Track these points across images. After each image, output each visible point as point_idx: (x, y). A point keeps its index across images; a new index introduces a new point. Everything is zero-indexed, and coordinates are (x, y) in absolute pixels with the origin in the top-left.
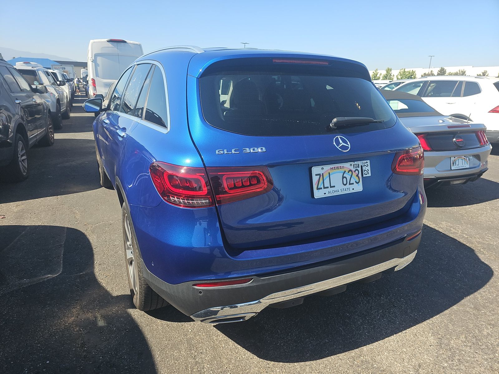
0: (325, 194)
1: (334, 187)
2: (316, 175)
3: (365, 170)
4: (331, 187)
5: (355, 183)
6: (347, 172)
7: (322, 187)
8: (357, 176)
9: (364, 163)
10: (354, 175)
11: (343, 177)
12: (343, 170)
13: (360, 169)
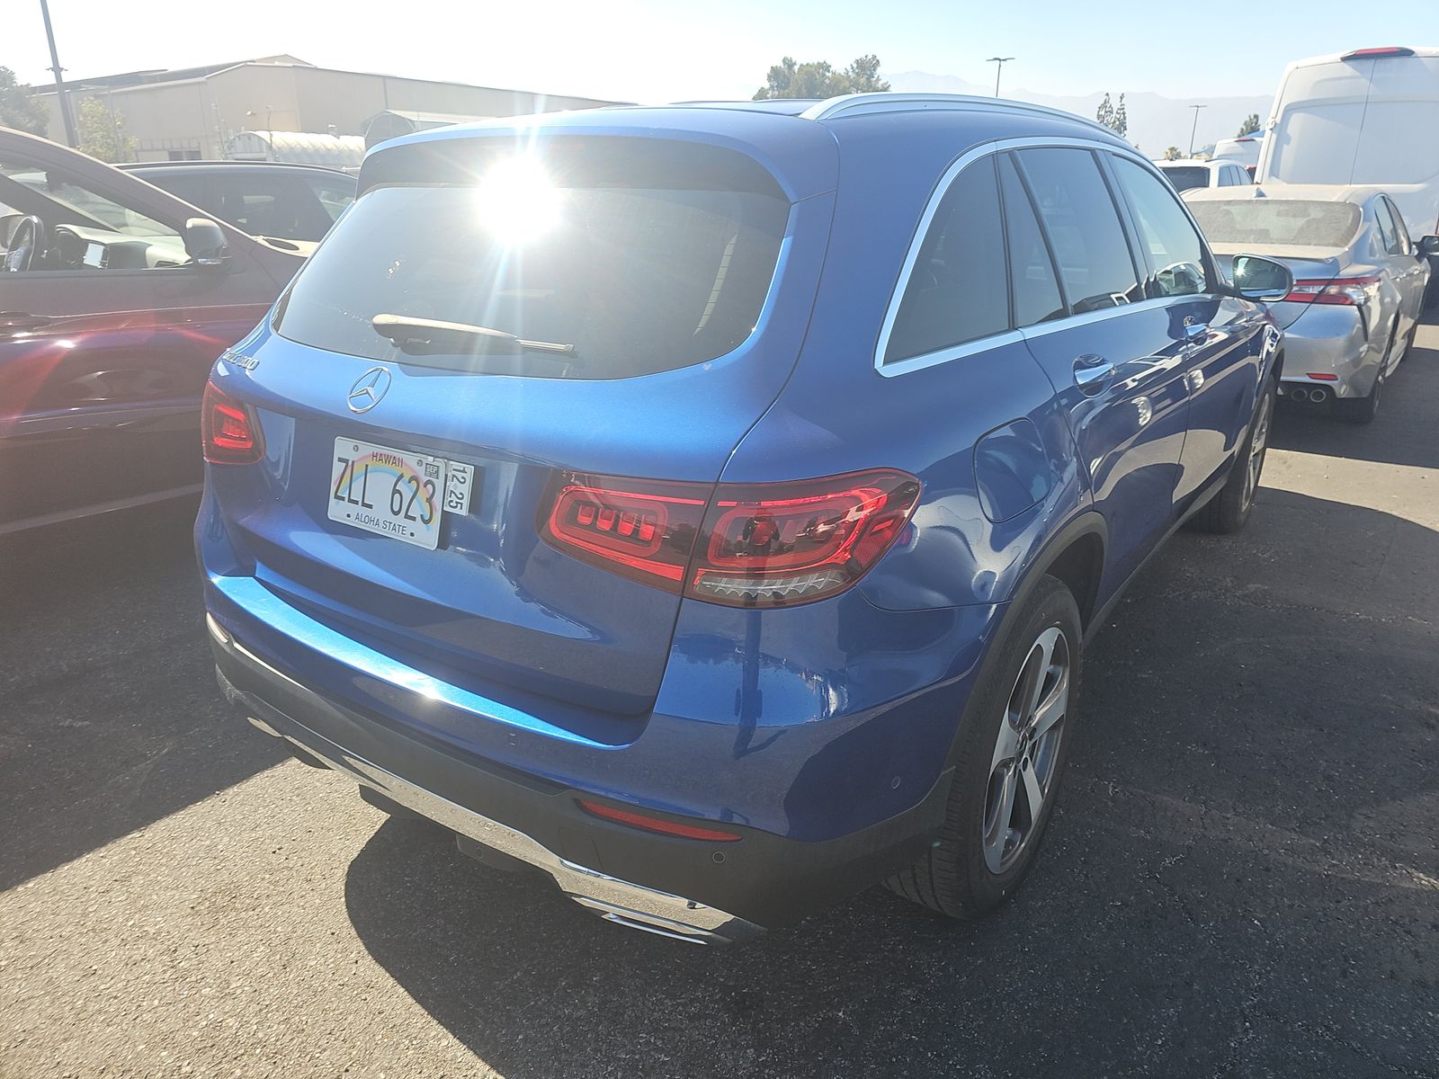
0: (349, 516)
1: (370, 506)
2: (340, 460)
3: (452, 492)
4: (364, 505)
5: (419, 519)
6: (406, 478)
7: (346, 496)
8: (429, 500)
9: (454, 470)
10: (423, 494)
11: (395, 491)
12: (399, 471)
13: (439, 483)
